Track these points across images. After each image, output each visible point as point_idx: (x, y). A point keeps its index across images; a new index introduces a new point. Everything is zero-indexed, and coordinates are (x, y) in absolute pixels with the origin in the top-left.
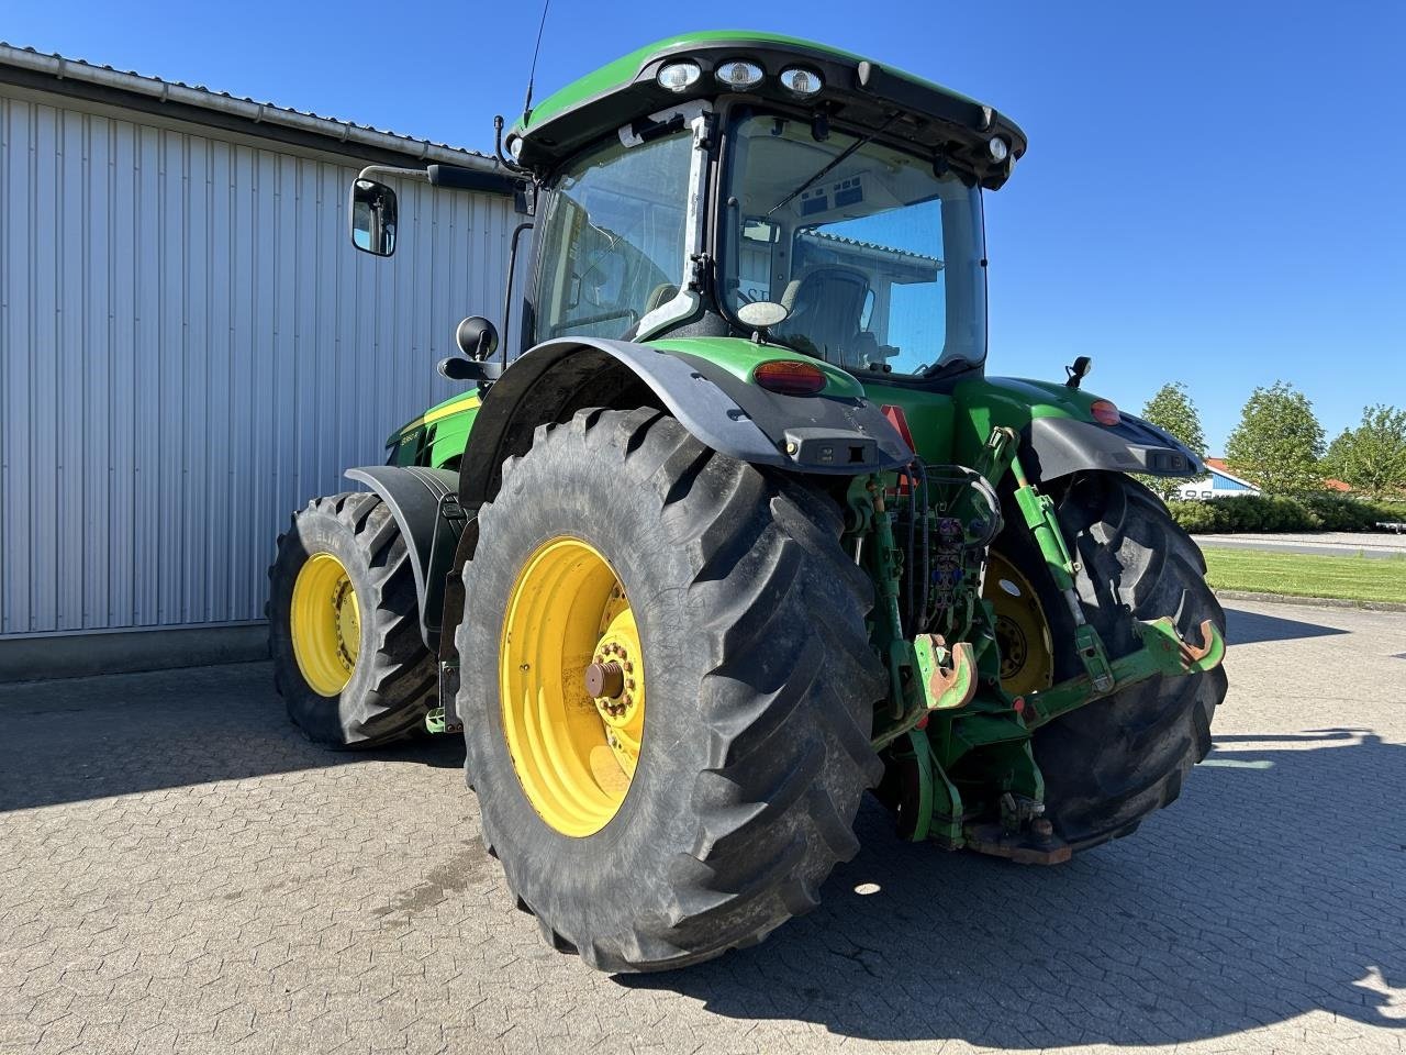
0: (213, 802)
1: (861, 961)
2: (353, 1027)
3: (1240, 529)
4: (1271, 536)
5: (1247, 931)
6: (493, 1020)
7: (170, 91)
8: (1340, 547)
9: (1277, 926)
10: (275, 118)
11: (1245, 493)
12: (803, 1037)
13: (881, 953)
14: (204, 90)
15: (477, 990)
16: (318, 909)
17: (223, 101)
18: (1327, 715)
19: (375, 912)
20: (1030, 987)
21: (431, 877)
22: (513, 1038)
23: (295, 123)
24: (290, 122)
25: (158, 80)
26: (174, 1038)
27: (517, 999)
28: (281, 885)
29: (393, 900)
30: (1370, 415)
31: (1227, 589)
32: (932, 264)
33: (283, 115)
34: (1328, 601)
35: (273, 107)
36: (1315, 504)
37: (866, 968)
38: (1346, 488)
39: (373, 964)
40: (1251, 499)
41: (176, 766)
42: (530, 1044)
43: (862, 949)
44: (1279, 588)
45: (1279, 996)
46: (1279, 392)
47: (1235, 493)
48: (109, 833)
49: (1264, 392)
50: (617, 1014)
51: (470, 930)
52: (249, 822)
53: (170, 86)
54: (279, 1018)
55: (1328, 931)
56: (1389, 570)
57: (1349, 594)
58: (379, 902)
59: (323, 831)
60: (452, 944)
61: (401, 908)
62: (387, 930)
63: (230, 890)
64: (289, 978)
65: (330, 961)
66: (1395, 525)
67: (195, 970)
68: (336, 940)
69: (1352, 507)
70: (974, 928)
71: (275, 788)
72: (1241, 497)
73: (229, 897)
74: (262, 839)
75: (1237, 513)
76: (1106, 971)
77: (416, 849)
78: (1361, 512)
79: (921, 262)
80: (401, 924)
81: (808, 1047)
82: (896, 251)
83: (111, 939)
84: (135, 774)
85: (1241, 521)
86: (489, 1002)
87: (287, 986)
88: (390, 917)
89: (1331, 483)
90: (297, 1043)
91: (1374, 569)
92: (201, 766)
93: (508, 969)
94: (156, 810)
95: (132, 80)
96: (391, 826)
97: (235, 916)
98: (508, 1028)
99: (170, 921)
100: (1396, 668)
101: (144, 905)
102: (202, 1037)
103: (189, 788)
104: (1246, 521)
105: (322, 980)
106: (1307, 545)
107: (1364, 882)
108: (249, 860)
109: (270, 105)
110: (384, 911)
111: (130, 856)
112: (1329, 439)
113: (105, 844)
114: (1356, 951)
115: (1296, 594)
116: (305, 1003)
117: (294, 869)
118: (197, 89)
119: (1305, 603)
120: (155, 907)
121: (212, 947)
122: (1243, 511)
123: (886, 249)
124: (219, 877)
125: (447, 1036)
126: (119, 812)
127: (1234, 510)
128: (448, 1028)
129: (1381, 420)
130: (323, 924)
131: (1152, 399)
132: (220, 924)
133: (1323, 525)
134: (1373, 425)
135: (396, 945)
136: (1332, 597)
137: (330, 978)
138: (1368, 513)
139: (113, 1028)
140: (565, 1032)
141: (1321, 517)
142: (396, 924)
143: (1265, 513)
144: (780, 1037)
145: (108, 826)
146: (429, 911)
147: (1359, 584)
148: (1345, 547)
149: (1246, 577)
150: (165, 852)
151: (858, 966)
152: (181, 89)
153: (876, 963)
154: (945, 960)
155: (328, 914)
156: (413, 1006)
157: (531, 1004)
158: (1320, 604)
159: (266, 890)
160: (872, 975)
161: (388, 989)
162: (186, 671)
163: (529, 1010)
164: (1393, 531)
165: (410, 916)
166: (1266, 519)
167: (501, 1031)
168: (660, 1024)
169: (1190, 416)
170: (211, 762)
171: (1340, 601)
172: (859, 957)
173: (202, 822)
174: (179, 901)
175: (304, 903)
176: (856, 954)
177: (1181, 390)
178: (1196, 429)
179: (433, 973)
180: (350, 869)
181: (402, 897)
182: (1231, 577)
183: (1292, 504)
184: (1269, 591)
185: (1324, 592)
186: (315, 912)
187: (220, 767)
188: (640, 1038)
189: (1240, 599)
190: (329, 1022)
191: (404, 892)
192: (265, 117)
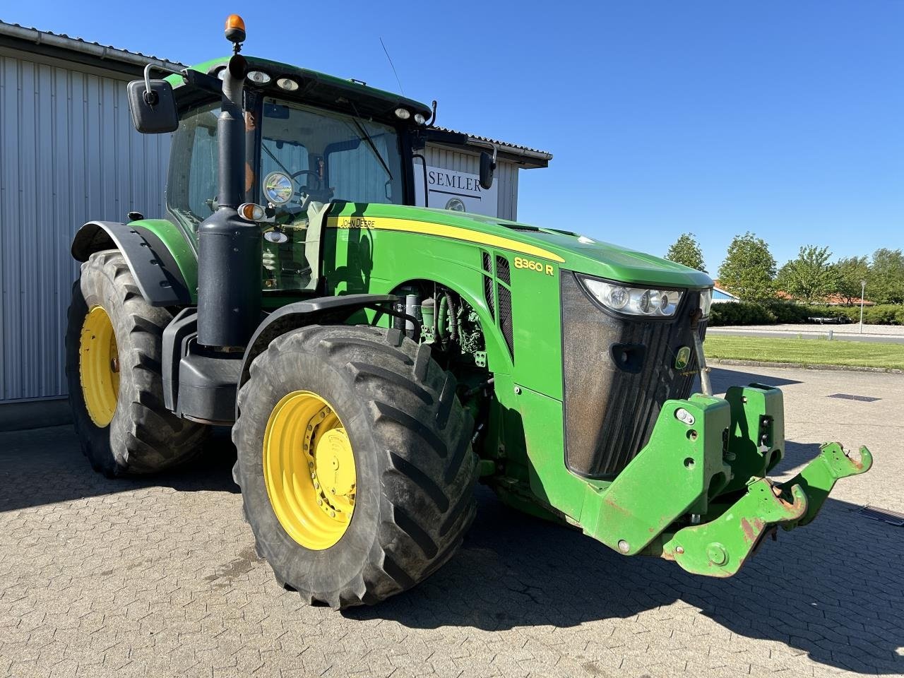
0: (86, 512)
1: (529, 595)
2: (199, 655)
3: (729, 323)
4: (746, 327)
5: (764, 565)
6: (294, 645)
7: (42, 37)
8: (787, 332)
9: (782, 561)
10: (115, 56)
11: (730, 300)
12: (498, 644)
13: (541, 589)
14: (65, 36)
15: (281, 626)
16: (167, 579)
17: (79, 44)
18: (794, 433)
19: (206, 579)
20: (637, 605)
21: (242, 555)
22: (307, 657)
23: (128, 60)
24: (125, 59)
25: (34, 29)
26: (76, 668)
27: (308, 630)
28: (140, 564)
29: (218, 571)
30: (804, 252)
31: (726, 358)
32: (544, 156)
33: (120, 54)
34: (786, 364)
35: (113, 48)
36: (772, 307)
37: (533, 598)
38: (789, 297)
39: (209, 613)
40: (734, 305)
41: (59, 489)
42: (320, 659)
43: (528, 587)
44: (757, 358)
45: (789, 603)
46: (749, 238)
47: (724, 301)
48: (17, 535)
49: (740, 239)
50: (376, 636)
51: (272, 588)
52: (113, 524)
53: (42, 34)
54: (148, 651)
55: (813, 562)
56: (820, 346)
57: (798, 359)
58: (208, 572)
59: (165, 528)
60: (261, 597)
61: (224, 575)
62: (216, 590)
63: (104, 569)
64: (151, 625)
65: (179, 612)
66: (820, 319)
67: (85, 623)
68: (181, 598)
69: (793, 308)
70: (598, 571)
71: (129, 502)
72: (728, 303)
73: (104, 574)
74: (123, 535)
75: (726, 313)
76: (682, 593)
77: (230, 537)
78: (799, 311)
79: (538, 155)
80: (225, 586)
81: (502, 650)
82: (522, 148)
83: (24, 605)
84: (30, 496)
85: (729, 318)
86: (289, 633)
87: (151, 630)
88: (217, 582)
89: (781, 293)
90: (162, 667)
91: (810, 345)
92: (76, 490)
93: (300, 611)
94: (47, 519)
95: (17, 30)
96: (211, 523)
97: (109, 585)
98: (304, 649)
99: (65, 592)
100: (832, 403)
101: (45, 582)
102: (96, 667)
103: (69, 503)
104: (732, 318)
105: (174, 625)
106: (768, 332)
107: (830, 531)
108: (116, 550)
109: (111, 47)
110: (212, 578)
111: (33, 550)
112: (779, 266)
113: (15, 542)
114: (831, 574)
115: (767, 361)
116: (165, 640)
117: (147, 554)
118: (61, 36)
119: (772, 366)
120: (53, 582)
121: (97, 607)
122: (729, 312)
123: (516, 146)
124: (96, 561)
125: (264, 657)
126: (22, 521)
127: (724, 311)
128: (264, 652)
129: (810, 255)
130: (171, 589)
131: (675, 243)
132: (100, 592)
133: (777, 320)
134: (805, 258)
135: (222, 600)
136: (788, 362)
137: (180, 624)
138: (804, 312)
139: (33, 664)
140: (343, 650)
141: (775, 315)
142: (221, 586)
143: (743, 313)
144: (483, 645)
145: (15, 530)
146: (243, 576)
147: (803, 354)
148: (791, 333)
149: (736, 352)
150: (56, 546)
151: (528, 597)
152: (50, 36)
153: (539, 595)
154: (582, 591)
155: (174, 581)
156: (239, 638)
157: (318, 633)
158: (782, 367)
159: (130, 568)
160: (537, 602)
161: (220, 629)
162: (60, 427)
163: (317, 637)
164: (818, 323)
165: (230, 580)
166: (744, 317)
167: (300, 651)
168: (405, 641)
169: (697, 254)
170: (83, 486)
171: (793, 365)
172: (528, 592)
173: (80, 526)
174: (70, 578)
175: (157, 576)
176: (525, 590)
177: (692, 238)
178: (701, 262)
179: (249, 617)
180: (187, 551)
181: (223, 568)
182: (727, 352)
183: (759, 307)
184: (751, 360)
185: (784, 359)
186: (164, 581)
187: (89, 489)
188: (392, 651)
189: (735, 365)
190: (182, 652)
191: (224, 565)
192: (107, 55)
